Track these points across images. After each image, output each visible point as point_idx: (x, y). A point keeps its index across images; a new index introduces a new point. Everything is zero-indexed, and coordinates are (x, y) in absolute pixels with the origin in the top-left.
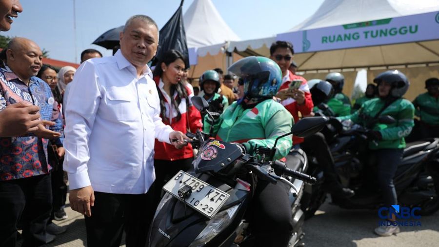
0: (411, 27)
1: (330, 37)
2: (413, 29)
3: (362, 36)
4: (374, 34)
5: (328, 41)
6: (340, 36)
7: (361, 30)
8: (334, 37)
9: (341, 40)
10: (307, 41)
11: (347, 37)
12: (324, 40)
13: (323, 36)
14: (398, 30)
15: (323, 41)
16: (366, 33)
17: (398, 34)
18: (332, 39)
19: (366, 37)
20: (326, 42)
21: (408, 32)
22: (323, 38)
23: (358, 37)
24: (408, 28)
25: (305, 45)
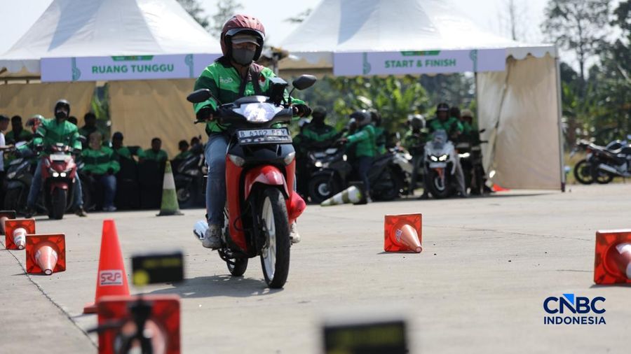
0: (168, 66)
1: (100, 67)
2: (170, 68)
3: (130, 69)
4: (140, 69)
5: (98, 71)
6: (109, 67)
7: (129, 63)
8: (104, 68)
9: (111, 71)
10: (77, 69)
11: (117, 69)
12: (95, 69)
13: (94, 65)
14: (159, 67)
15: (93, 71)
16: (133, 67)
17: (159, 71)
18: (102, 69)
19: (134, 70)
20: (97, 72)
21: (167, 70)
22: (93, 68)
23: (127, 70)
24: (166, 67)
25: (75, 74)
